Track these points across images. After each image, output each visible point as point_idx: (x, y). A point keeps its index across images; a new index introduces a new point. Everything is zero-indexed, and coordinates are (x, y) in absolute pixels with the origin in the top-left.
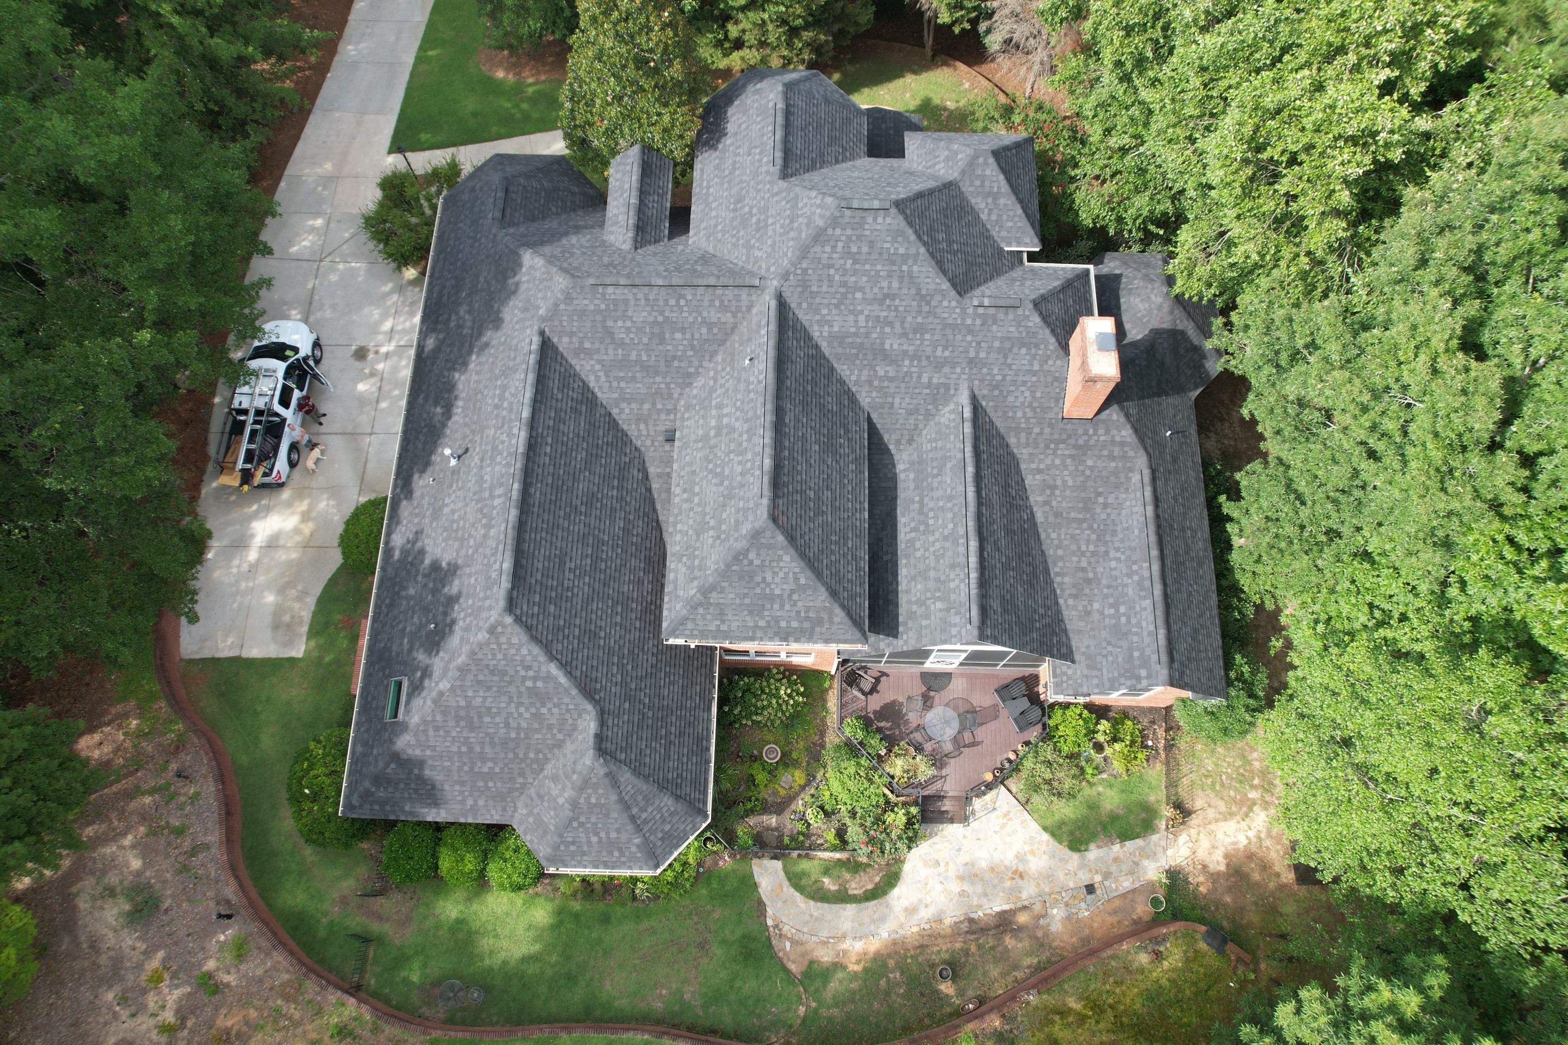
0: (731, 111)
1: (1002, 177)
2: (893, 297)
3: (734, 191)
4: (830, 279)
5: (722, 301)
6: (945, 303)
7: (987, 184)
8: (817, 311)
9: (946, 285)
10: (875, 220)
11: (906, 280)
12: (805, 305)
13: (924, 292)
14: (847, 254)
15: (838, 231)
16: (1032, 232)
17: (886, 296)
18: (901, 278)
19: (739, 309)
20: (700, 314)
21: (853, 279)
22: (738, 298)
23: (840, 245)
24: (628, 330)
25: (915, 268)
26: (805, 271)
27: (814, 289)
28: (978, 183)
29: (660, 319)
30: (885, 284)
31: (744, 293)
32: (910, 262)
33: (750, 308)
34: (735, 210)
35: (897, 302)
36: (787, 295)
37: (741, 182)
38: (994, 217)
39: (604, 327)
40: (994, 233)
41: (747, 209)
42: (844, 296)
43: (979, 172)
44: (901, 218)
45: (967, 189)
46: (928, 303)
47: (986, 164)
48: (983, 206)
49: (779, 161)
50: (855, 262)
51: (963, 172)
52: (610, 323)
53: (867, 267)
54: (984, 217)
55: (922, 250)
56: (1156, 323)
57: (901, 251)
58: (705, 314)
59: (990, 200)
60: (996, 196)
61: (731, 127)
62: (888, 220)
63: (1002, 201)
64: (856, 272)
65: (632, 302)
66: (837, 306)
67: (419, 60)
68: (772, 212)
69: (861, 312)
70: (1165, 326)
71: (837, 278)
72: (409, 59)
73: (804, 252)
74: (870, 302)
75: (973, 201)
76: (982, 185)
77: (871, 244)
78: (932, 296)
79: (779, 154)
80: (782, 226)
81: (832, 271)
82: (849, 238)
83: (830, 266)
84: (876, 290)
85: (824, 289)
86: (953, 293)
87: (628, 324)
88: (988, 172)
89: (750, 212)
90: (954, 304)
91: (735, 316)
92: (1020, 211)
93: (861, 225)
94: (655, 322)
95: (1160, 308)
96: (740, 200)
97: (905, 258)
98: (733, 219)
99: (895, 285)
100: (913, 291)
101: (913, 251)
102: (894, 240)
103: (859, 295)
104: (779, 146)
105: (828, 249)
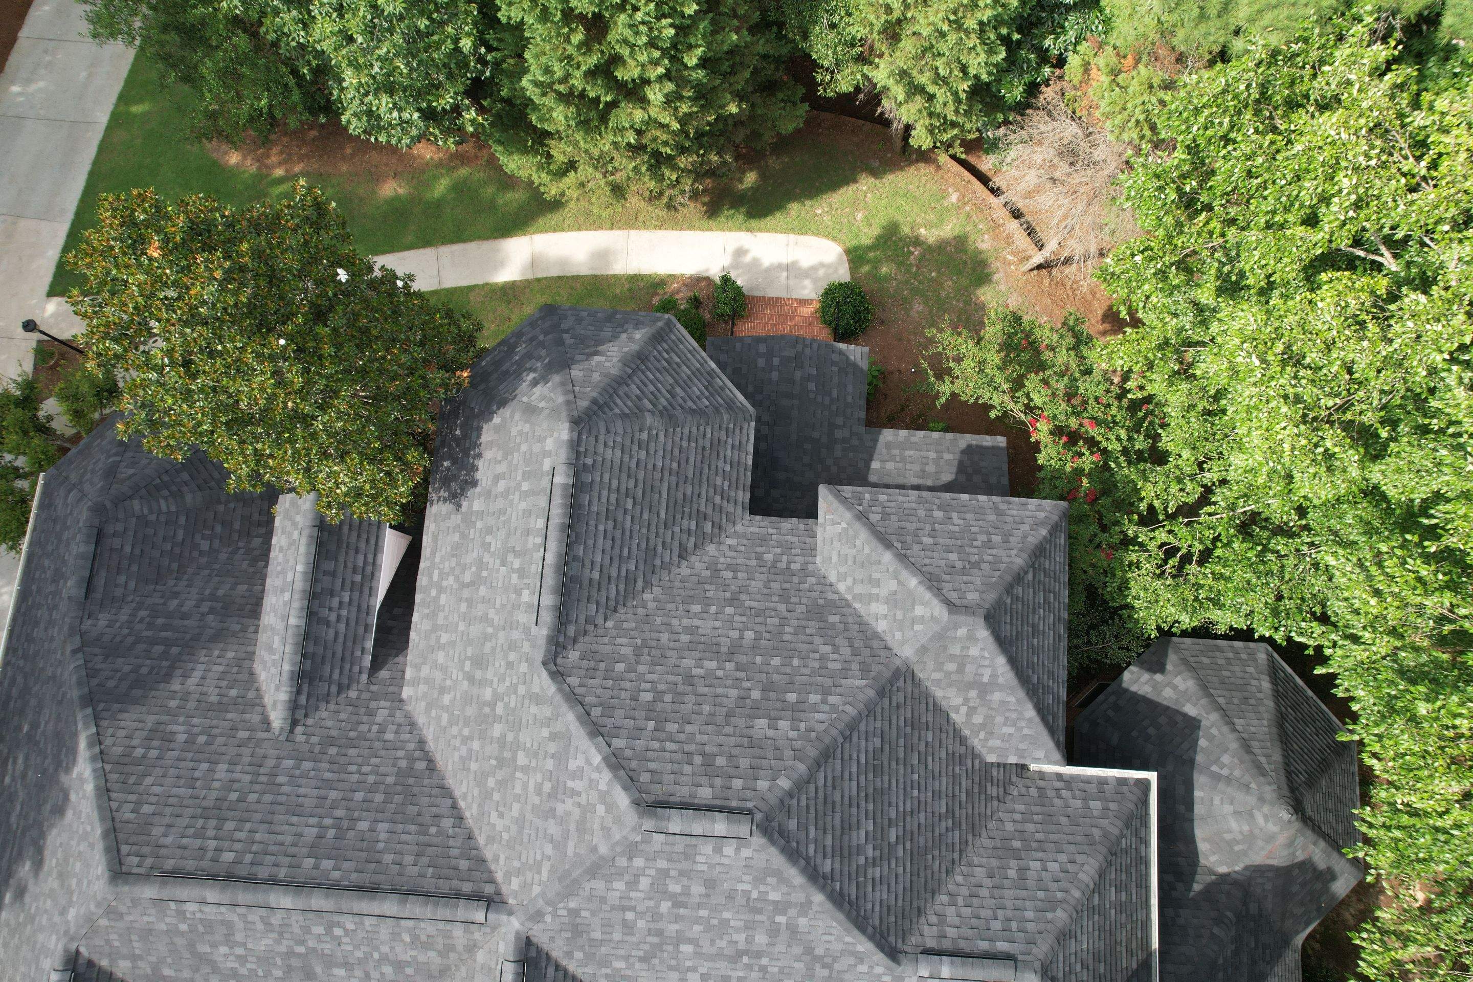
0: (487, 435)
1: (1001, 660)
2: (759, 955)
3: (475, 630)
4: (629, 928)
5: (415, 938)
6: (863, 968)
7: (969, 668)
8: (605, 962)
9: (864, 946)
10: (718, 850)
11: (784, 936)
12: (579, 955)
13: (819, 951)
14: (659, 891)
15: (639, 862)
16: (1051, 744)
17: (740, 954)
18: (774, 932)
19: (450, 948)
20: (377, 949)
21: (674, 927)
22: (448, 935)
23: (644, 883)
24: (242, 959)
25: (803, 922)
26: (574, 913)
27: (597, 935)
28: (951, 667)
29: (301, 949)
30: (741, 938)
31: (458, 932)
32: (792, 912)
33: (472, 948)
34: (470, 679)
35: (765, 961)
36: (541, 937)
37: (485, 619)
38: (978, 719)
39: (194, 953)
40: (976, 742)
41: (488, 694)
42: (659, 947)
43: (956, 650)
44: (773, 850)
45: (928, 675)
46: (829, 967)
47: (971, 637)
48: (957, 701)
49: (547, 617)
50: (677, 905)
51: (923, 650)
52: (204, 948)
53: (703, 913)
54: (958, 718)
55: (819, 898)
56: (1259, 857)
57: (774, 896)
58: (385, 949)
59: (973, 694)
60: (984, 690)
61: (483, 474)
62: (746, 853)
63: (997, 696)
64: (678, 919)
65: (240, 925)
66: (642, 960)
67: (117, 120)
68: (525, 737)
69: (694, 969)
70: (1275, 862)
71: (641, 924)
72: (103, 118)
73: (571, 888)
74: (712, 958)
75: (939, 693)
76: (961, 670)
77: (711, 884)
78: (835, 959)
79: (548, 600)
80: (539, 790)
81: (630, 916)
82: (665, 873)
83: (624, 909)
84: (723, 944)
85: (617, 936)
86: (879, 957)
87: (240, 951)
88: (974, 651)
89: (493, 705)
90: (879, 970)
91: (443, 954)
92: (1030, 712)
93: (688, 857)
94: (290, 954)
95: (1270, 838)
96: (480, 662)
97: (780, 907)
98: (467, 699)
99: (761, 939)
100: (797, 950)
101: (799, 897)
102: (759, 880)
103: (687, 949)
104: (550, 579)
105: (620, 885)
